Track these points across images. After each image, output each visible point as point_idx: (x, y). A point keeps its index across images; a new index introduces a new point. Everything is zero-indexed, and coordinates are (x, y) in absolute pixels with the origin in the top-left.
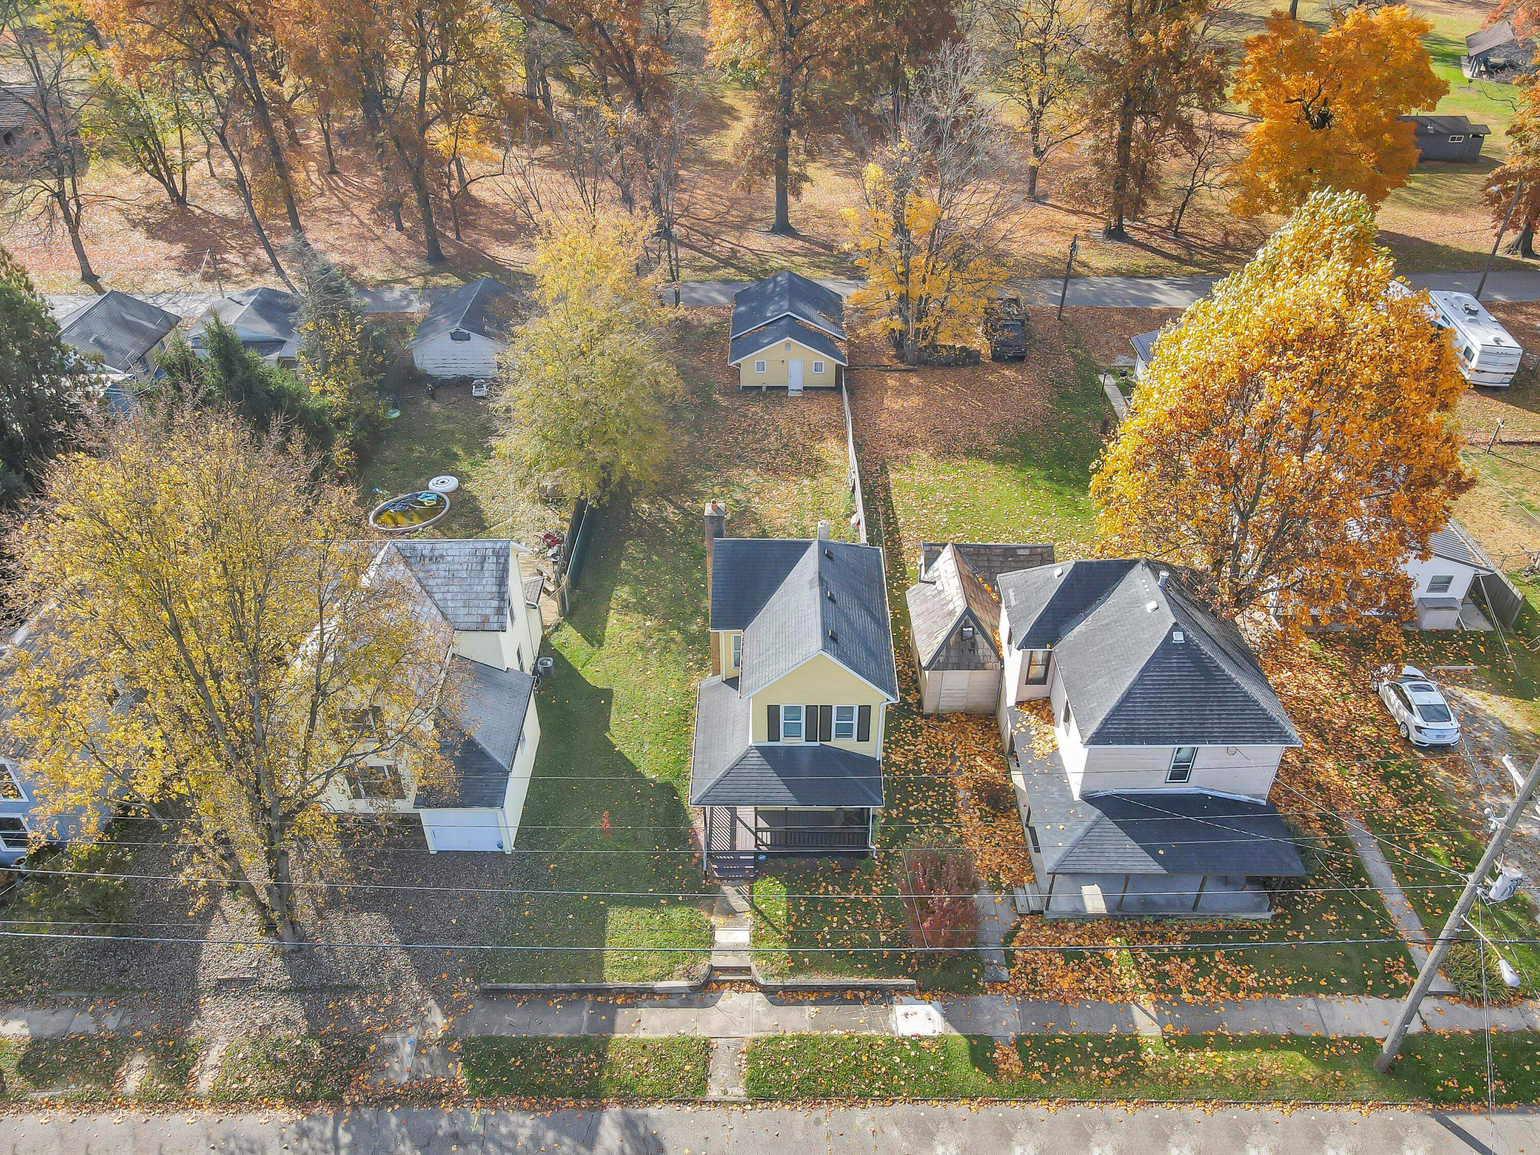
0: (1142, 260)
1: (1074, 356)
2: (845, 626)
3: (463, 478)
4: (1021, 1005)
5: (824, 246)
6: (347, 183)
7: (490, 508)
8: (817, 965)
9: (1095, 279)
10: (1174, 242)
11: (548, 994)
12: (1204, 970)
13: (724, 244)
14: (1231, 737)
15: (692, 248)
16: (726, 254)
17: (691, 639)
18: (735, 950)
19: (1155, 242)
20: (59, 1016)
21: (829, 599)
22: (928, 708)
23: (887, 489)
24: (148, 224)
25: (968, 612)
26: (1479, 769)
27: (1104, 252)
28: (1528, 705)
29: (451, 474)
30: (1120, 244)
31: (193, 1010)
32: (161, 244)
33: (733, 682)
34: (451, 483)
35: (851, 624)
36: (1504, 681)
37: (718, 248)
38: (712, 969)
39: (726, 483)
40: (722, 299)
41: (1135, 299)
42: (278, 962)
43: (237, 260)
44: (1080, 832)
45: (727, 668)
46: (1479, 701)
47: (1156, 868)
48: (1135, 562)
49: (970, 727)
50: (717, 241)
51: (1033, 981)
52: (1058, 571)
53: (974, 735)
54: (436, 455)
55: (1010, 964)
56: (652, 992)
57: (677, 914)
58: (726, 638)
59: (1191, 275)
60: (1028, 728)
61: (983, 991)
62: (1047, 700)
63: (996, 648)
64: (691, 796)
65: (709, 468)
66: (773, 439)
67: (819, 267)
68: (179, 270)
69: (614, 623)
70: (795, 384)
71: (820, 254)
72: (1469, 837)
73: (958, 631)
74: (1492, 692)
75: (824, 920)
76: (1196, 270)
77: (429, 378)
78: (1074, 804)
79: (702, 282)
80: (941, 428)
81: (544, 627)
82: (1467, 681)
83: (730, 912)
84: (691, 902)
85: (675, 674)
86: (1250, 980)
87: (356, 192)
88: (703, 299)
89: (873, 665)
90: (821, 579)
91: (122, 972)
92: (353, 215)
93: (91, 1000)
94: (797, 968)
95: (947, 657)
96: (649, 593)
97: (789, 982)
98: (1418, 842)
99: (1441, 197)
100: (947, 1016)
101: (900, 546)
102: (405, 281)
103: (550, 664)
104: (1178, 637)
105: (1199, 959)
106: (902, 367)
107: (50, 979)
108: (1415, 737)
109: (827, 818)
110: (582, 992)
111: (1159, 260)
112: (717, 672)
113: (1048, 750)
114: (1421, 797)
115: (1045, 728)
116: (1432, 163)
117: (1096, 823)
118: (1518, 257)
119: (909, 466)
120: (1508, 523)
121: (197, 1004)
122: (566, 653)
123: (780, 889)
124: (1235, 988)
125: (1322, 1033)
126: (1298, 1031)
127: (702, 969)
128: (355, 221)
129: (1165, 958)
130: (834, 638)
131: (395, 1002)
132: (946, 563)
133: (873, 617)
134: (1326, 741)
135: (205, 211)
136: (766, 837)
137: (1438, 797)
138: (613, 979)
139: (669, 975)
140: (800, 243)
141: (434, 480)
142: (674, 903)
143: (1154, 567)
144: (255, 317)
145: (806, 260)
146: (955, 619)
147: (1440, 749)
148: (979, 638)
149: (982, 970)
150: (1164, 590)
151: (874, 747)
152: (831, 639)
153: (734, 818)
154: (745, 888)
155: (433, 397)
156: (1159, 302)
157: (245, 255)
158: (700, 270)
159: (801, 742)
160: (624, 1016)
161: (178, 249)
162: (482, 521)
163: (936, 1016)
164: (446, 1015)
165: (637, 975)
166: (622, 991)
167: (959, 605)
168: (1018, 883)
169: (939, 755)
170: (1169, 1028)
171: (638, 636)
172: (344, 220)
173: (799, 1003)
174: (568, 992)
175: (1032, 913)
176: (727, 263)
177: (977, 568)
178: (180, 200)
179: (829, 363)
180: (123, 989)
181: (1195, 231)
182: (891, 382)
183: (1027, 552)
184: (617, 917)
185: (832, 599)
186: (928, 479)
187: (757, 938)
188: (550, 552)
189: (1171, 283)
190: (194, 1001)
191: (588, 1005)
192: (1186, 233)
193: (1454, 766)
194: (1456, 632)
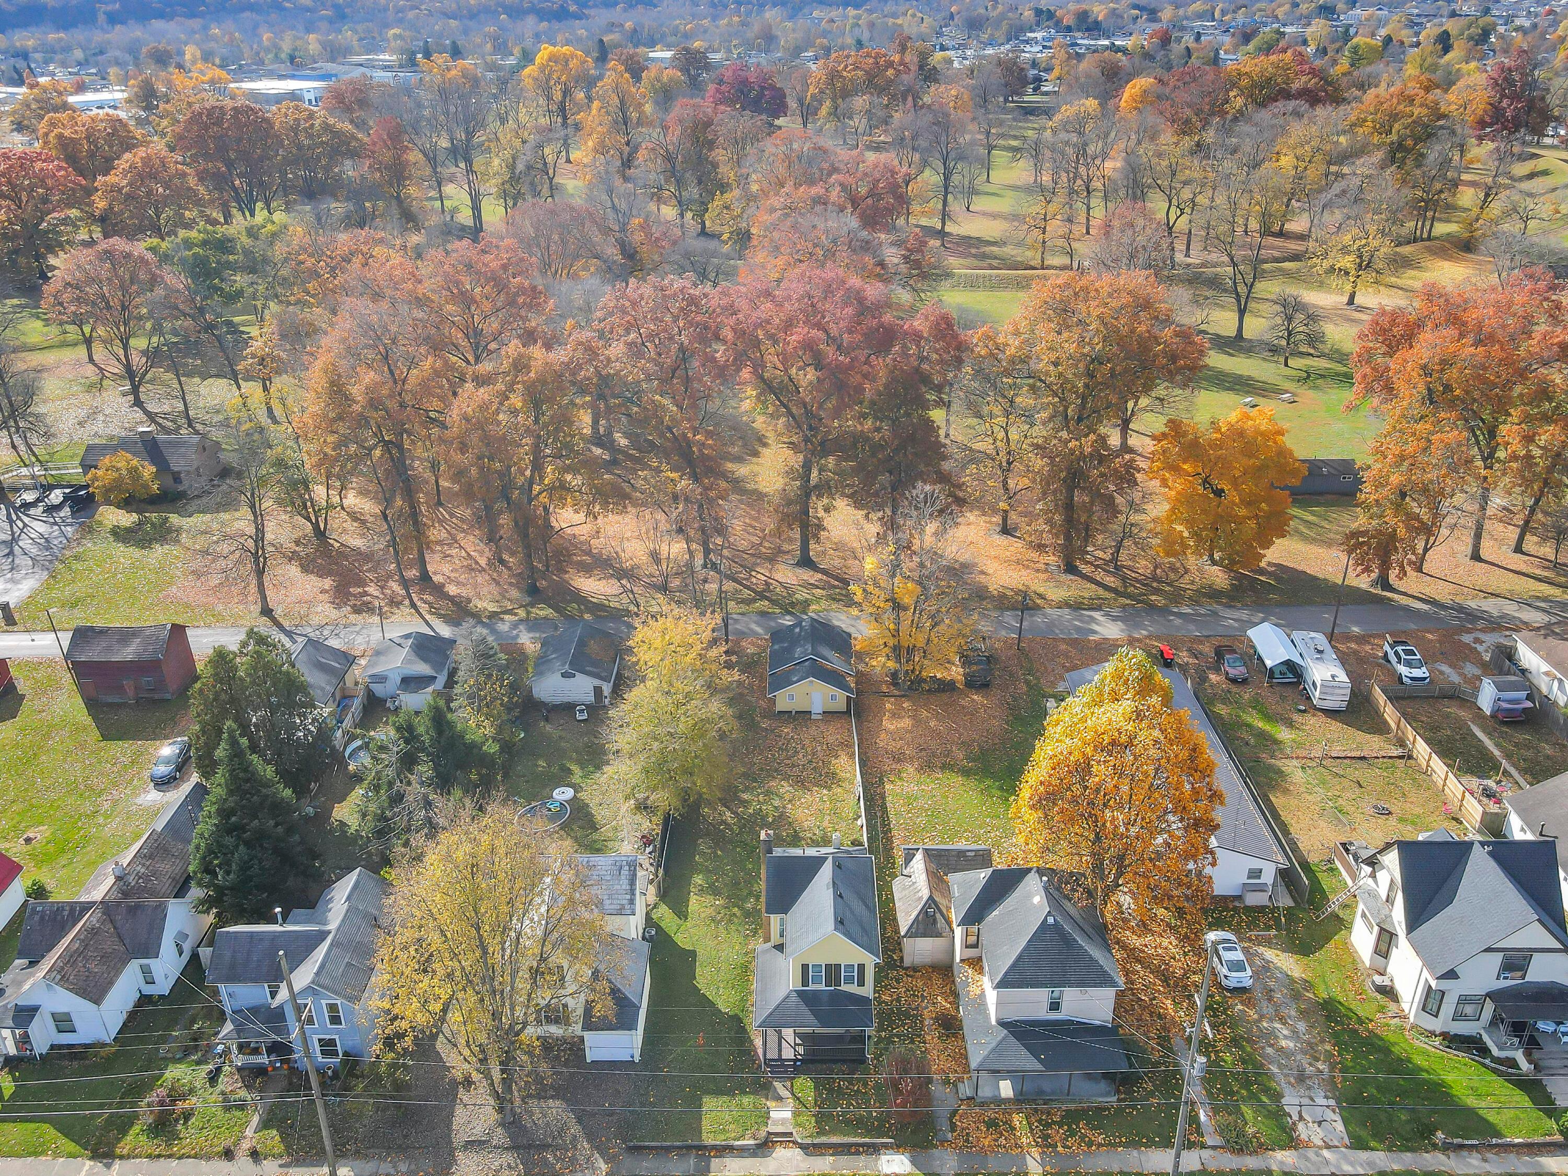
0: (1089, 591)
1: (1027, 682)
2: (848, 913)
3: (577, 788)
4: (959, 1155)
5: (837, 578)
6: (452, 515)
7: (600, 814)
8: (832, 1132)
9: (1049, 611)
10: (1114, 574)
11: (668, 1149)
12: (1072, 1134)
13: (759, 576)
14: (1082, 983)
15: (735, 580)
16: (761, 588)
17: (747, 914)
18: (783, 1121)
19: (1099, 576)
20: (370, 1164)
21: (838, 896)
22: (907, 962)
23: (883, 798)
24: (300, 559)
25: (931, 898)
26: (1264, 1004)
27: (1059, 584)
28: (1305, 960)
29: (568, 786)
30: (1072, 577)
31: (452, 1161)
32: (312, 577)
33: (780, 947)
34: (569, 793)
35: (852, 912)
36: (1294, 943)
37: (754, 580)
38: (769, 1133)
39: (768, 793)
40: (759, 630)
41: (1078, 629)
42: (500, 1130)
43: (376, 593)
44: (994, 1045)
45: (775, 938)
46: (1273, 957)
47: (1039, 1067)
48: (1029, 870)
49: (935, 976)
50: (754, 573)
51: (967, 1141)
52: (983, 875)
53: (937, 981)
54: (555, 769)
55: (953, 1130)
56: (731, 1148)
57: (747, 1100)
58: (775, 919)
59: (1124, 607)
60: (967, 977)
61: (936, 1147)
62: (980, 959)
63: (949, 923)
64: (753, 1023)
65: (755, 780)
66: (801, 756)
67: (834, 599)
68: (333, 603)
69: (695, 903)
70: (817, 708)
71: (835, 587)
72: (1249, 1049)
73: (924, 911)
74: (1284, 951)
75: (837, 1103)
76: (1128, 602)
77: (544, 704)
78: (992, 1027)
79: (742, 614)
80: (925, 746)
81: (647, 905)
82: (1268, 943)
83: (780, 1099)
84: (755, 1092)
85: (736, 938)
86: (1100, 1139)
87: (460, 524)
88: (745, 630)
89: (865, 938)
90: (834, 883)
91: (405, 1136)
92: (461, 547)
93: (388, 1154)
94: (822, 1132)
95: (917, 929)
96: (717, 880)
97: (816, 1141)
98: (1217, 1052)
99: (1330, 531)
100: (913, 1162)
101: (892, 843)
102: (510, 612)
103: (653, 933)
104: (1051, 920)
105: (1070, 1127)
106: (896, 692)
107: (362, 1142)
108: (1225, 982)
109: (839, 1038)
110: (689, 1148)
111: (1101, 592)
112: (767, 939)
113: (978, 992)
114: (1223, 1023)
115: (977, 977)
116: (1330, 497)
117: (1004, 1039)
118: (1378, 591)
119: (900, 778)
120: (1322, 824)
121: (454, 1156)
122: (662, 924)
123: (810, 1084)
124: (1090, 1144)
125: (1140, 1171)
126: (1125, 1170)
127: (763, 1134)
128: (464, 554)
129: (1048, 1125)
130: (841, 922)
131: (573, 1156)
132: (918, 864)
133: (867, 906)
134: (1168, 985)
135: (342, 544)
136: (801, 1050)
137: (1234, 1023)
138: (709, 1139)
139: (742, 1137)
140: (820, 576)
141: (557, 791)
142: (745, 1093)
143: (1040, 872)
144: (414, 658)
145: (824, 593)
146: (923, 903)
147: (1240, 991)
148: (938, 916)
149: (935, 1134)
150: (1046, 889)
151: (867, 990)
152: (840, 923)
153: (780, 1038)
154: (788, 1084)
155: (547, 720)
156: (1095, 632)
157: (382, 588)
158: (741, 602)
159: (823, 987)
160: (715, 1163)
161: (328, 583)
162: (594, 824)
163: (907, 1162)
164: (606, 1163)
165: (723, 1137)
166: (714, 1147)
167: (925, 893)
168: (960, 1080)
169: (914, 995)
170: (1048, 1168)
171: (711, 911)
172: (454, 552)
173: (822, 1154)
174: (680, 1148)
175: (968, 1098)
176: (761, 596)
177: (940, 865)
178: (320, 534)
179: (841, 695)
180: (408, 1147)
181: (1130, 563)
182: (888, 706)
183: (973, 854)
184: (710, 1103)
185: (841, 896)
186: (913, 788)
187: (796, 1114)
188: (648, 850)
189: (1107, 615)
190: (451, 1153)
191: (693, 1157)
192: (1124, 567)
193: (1249, 1003)
194: (1267, 907)
